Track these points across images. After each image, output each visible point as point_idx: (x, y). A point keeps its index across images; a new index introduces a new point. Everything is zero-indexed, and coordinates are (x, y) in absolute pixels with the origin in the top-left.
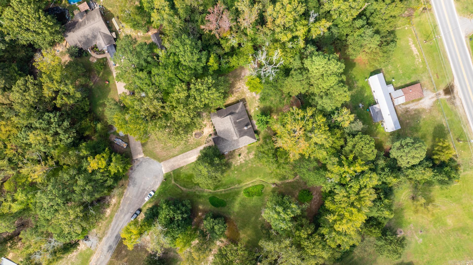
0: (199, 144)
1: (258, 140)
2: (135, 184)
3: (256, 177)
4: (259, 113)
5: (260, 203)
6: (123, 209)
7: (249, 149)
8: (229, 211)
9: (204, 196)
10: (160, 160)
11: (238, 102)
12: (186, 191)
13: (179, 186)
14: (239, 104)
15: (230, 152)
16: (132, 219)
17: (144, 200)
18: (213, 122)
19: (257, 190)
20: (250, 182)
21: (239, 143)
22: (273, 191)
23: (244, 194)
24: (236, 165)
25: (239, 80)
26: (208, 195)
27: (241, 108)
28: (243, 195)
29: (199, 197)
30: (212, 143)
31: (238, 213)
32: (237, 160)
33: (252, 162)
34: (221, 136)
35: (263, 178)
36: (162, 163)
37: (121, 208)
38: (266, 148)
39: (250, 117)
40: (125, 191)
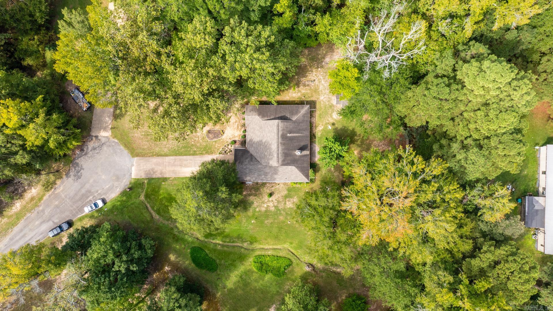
0: (208, 150)
1: (312, 181)
2: (78, 177)
3: (285, 243)
4: (331, 136)
5: (274, 289)
6: (43, 211)
7: (291, 191)
8: (218, 283)
9: (186, 240)
10: (134, 152)
11: (302, 103)
12: (159, 220)
13: (150, 208)
14: (303, 108)
15: (257, 183)
16: (51, 235)
17: (81, 210)
18: (247, 122)
19: (278, 265)
20: (271, 247)
21: (276, 173)
22: (305, 278)
23: (253, 263)
24: (257, 210)
25: (318, 68)
26: (193, 242)
27: (304, 116)
28: (250, 264)
29: (177, 239)
30: (230, 157)
31: (230, 291)
32: (263, 202)
33: (287, 214)
34: (251, 150)
35: (296, 249)
36: (136, 158)
37: (41, 208)
38: (323, 202)
39: (312, 136)
40: (58, 182)
